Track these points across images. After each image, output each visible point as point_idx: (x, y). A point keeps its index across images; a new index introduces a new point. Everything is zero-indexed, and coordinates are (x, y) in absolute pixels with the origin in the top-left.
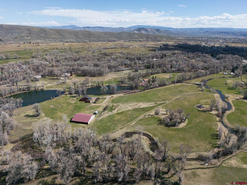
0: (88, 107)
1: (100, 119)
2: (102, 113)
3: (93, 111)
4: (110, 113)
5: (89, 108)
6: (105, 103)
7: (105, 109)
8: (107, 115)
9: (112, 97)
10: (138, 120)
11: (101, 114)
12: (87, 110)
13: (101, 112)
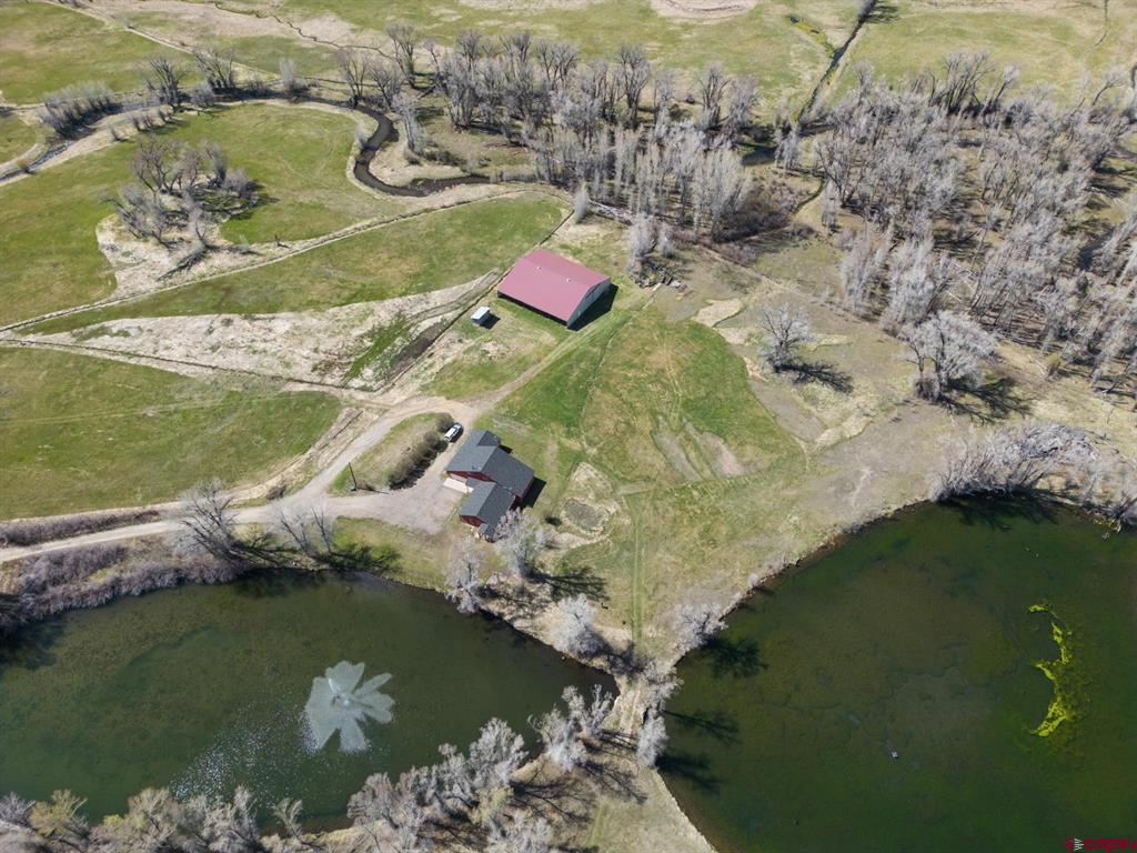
0: (505, 390)
1: (481, 279)
2: (450, 316)
3: (489, 347)
4: (412, 304)
5: (504, 378)
6: (383, 411)
7: (422, 345)
8: (437, 297)
9: (278, 494)
10: (321, 238)
11: (460, 311)
12: (522, 363)
13: (452, 323)
